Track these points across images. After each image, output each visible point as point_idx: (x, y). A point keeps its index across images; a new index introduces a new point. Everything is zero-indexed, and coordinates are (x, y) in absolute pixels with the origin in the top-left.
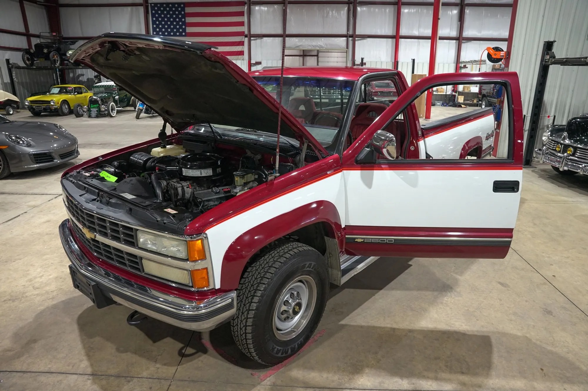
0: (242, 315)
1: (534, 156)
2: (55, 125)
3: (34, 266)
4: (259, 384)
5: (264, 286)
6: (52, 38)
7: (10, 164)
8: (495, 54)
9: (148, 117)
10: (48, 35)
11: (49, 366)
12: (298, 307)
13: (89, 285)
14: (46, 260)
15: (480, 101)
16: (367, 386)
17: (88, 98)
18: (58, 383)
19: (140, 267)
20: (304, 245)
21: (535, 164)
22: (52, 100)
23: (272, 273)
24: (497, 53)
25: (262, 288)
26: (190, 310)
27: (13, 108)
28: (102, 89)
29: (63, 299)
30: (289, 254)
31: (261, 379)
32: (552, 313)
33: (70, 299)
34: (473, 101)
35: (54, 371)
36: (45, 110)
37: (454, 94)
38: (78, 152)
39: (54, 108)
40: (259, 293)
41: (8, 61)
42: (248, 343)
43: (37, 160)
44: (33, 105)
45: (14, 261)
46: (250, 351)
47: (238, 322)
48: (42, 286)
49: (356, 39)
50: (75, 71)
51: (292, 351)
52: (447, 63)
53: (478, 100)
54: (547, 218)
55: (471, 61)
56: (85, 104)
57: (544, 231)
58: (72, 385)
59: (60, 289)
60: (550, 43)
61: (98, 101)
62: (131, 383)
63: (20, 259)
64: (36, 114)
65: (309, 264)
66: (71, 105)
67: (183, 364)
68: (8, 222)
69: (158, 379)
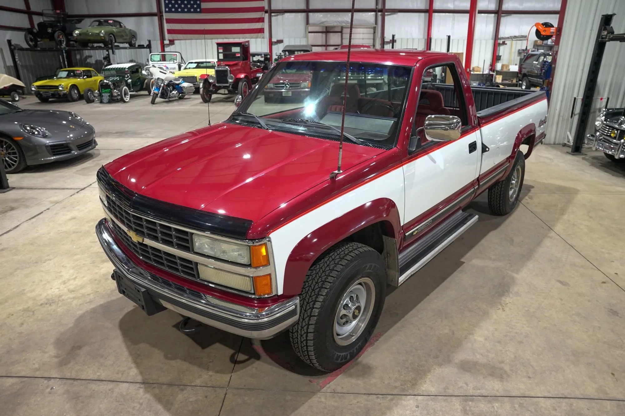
0: (303, 321)
1: (586, 142)
2: (70, 114)
3: (65, 267)
4: (319, 391)
5: (326, 291)
6: (56, 16)
7: (26, 157)
8: (544, 30)
9: (164, 102)
10: (51, 12)
11: (98, 374)
12: (357, 311)
13: (139, 291)
14: (77, 260)
15: (520, 80)
16: (431, 392)
17: (98, 82)
18: (110, 392)
19: (195, 273)
20: (364, 245)
21: (586, 151)
22: (60, 85)
23: (334, 276)
24: (547, 29)
25: (324, 292)
26: (252, 318)
27: (19, 94)
28: (114, 72)
29: (102, 302)
30: (349, 255)
31: (321, 386)
32: (618, 313)
33: (108, 302)
34: (512, 81)
35: (104, 379)
36: (53, 95)
37: (491, 73)
38: (95, 142)
39: (62, 94)
40: (321, 299)
41: (9, 42)
42: (308, 350)
43: (54, 152)
44: (40, 90)
45: (44, 262)
46: (310, 358)
47: (298, 328)
48: (77, 288)
49: (386, 13)
50: (83, 52)
51: (350, 356)
52: (485, 40)
53: (518, 80)
54: (603, 211)
55: (511, 37)
56: (95, 88)
57: (601, 225)
58: (124, 393)
59: (96, 292)
60: (609, 17)
61: (109, 85)
62: (185, 392)
63: (51, 260)
64: (44, 100)
65: (370, 266)
66: (81, 90)
67: (236, 371)
68: (32, 220)
69: (213, 387)
